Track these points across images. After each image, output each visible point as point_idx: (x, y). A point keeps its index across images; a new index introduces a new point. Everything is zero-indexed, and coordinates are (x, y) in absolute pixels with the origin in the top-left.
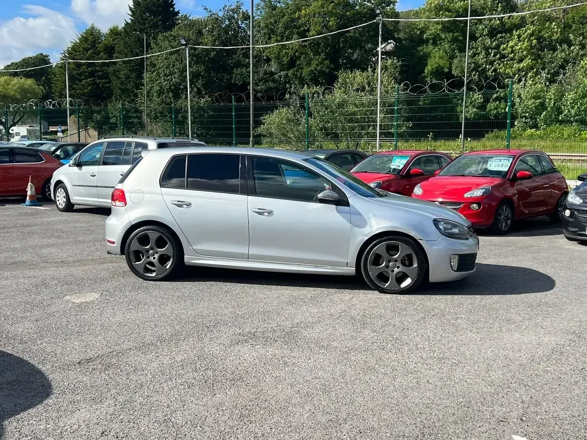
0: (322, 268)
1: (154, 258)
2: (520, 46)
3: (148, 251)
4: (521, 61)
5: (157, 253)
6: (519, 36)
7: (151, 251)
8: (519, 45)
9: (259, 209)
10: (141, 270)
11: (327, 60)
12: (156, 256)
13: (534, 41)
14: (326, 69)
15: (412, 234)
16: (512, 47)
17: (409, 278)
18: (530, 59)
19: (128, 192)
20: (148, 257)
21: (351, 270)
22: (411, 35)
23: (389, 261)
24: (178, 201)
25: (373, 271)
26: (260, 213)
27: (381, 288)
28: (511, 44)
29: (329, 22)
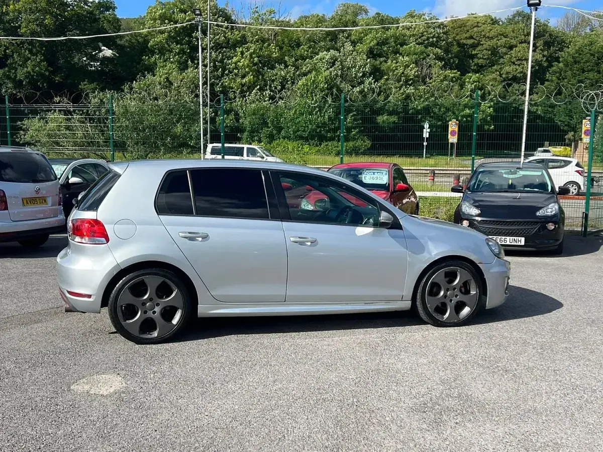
0: (377, 305)
1: (154, 312)
2: (242, 63)
3: (144, 304)
4: (243, 77)
5: (158, 305)
6: (242, 53)
7: (148, 304)
8: (242, 61)
9: (299, 238)
10: (135, 332)
11: (44, 62)
12: (157, 309)
13: (256, 59)
14: (45, 71)
15: (472, 257)
16: (236, 63)
17: (467, 307)
18: (252, 75)
19: (109, 224)
20: (145, 312)
21: (406, 305)
22: (132, 43)
23: (448, 290)
24: (190, 233)
25: (431, 302)
26: (302, 243)
27: (440, 321)
28: (235, 59)
29: (44, 20)
